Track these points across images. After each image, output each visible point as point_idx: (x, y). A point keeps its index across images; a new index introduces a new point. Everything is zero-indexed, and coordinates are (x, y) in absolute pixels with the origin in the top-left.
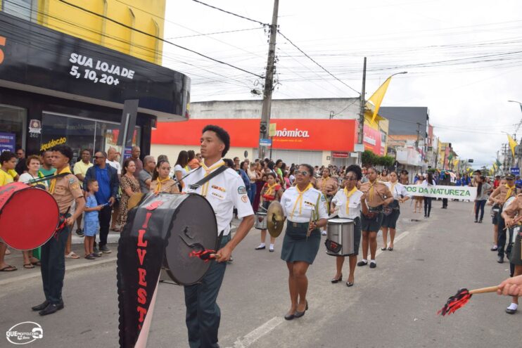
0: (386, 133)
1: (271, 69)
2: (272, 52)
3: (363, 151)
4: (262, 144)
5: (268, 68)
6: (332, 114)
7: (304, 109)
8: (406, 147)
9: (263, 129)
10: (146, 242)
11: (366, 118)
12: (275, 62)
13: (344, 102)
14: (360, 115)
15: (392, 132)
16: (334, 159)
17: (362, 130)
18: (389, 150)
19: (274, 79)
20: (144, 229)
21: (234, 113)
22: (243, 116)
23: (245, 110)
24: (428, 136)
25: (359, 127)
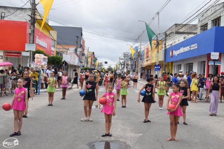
0: (55, 41)
3: (34, 50)
6: (3, 15)
8: (69, 52)
16: (6, 58)
17: (33, 31)
18: (57, 53)
24: (82, 46)
25: (30, 28)
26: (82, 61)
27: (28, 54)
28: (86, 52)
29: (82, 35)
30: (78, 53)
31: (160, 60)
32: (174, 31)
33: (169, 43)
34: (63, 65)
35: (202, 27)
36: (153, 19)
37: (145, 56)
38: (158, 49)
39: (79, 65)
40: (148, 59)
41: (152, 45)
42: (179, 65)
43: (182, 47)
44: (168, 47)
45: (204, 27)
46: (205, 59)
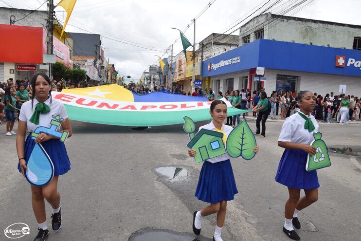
3: (55, 63)
8: (86, 64)
14: (49, 22)
16: (19, 72)
17: (52, 40)
18: (75, 66)
24: (101, 57)
25: (48, 36)
26: (102, 75)
27: (47, 67)
28: (105, 64)
29: (100, 44)
30: (98, 65)
31: (196, 74)
32: (212, 41)
33: (206, 55)
34: (85, 80)
35: (243, 38)
36: (188, 26)
37: (177, 70)
38: (194, 61)
39: (99, 80)
40: (182, 72)
41: (188, 57)
42: (217, 80)
43: (222, 60)
44: (204, 60)
45: (246, 39)
46: (248, 74)
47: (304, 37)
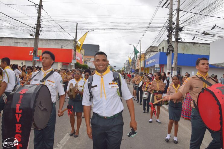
0: (83, 55)
1: (38, 25)
2: (39, 17)
3: (76, 62)
4: (35, 59)
5: (37, 25)
6: (62, 46)
7: (48, 43)
8: (91, 61)
9: (35, 52)
10: (21, 110)
11: (77, 49)
12: (41, 22)
13: (66, 41)
14: (75, 47)
15: (85, 55)
16: (63, 66)
17: (75, 54)
18: (85, 62)
19: (40, 30)
20: (19, 104)
21: (14, 44)
22: (19, 45)
23: (20, 43)
25: (74, 52)
27: (73, 64)
29: (99, 49)
32: (150, 50)
33: (147, 57)
35: (159, 50)
38: (140, 60)
41: (137, 58)
47: (184, 50)
